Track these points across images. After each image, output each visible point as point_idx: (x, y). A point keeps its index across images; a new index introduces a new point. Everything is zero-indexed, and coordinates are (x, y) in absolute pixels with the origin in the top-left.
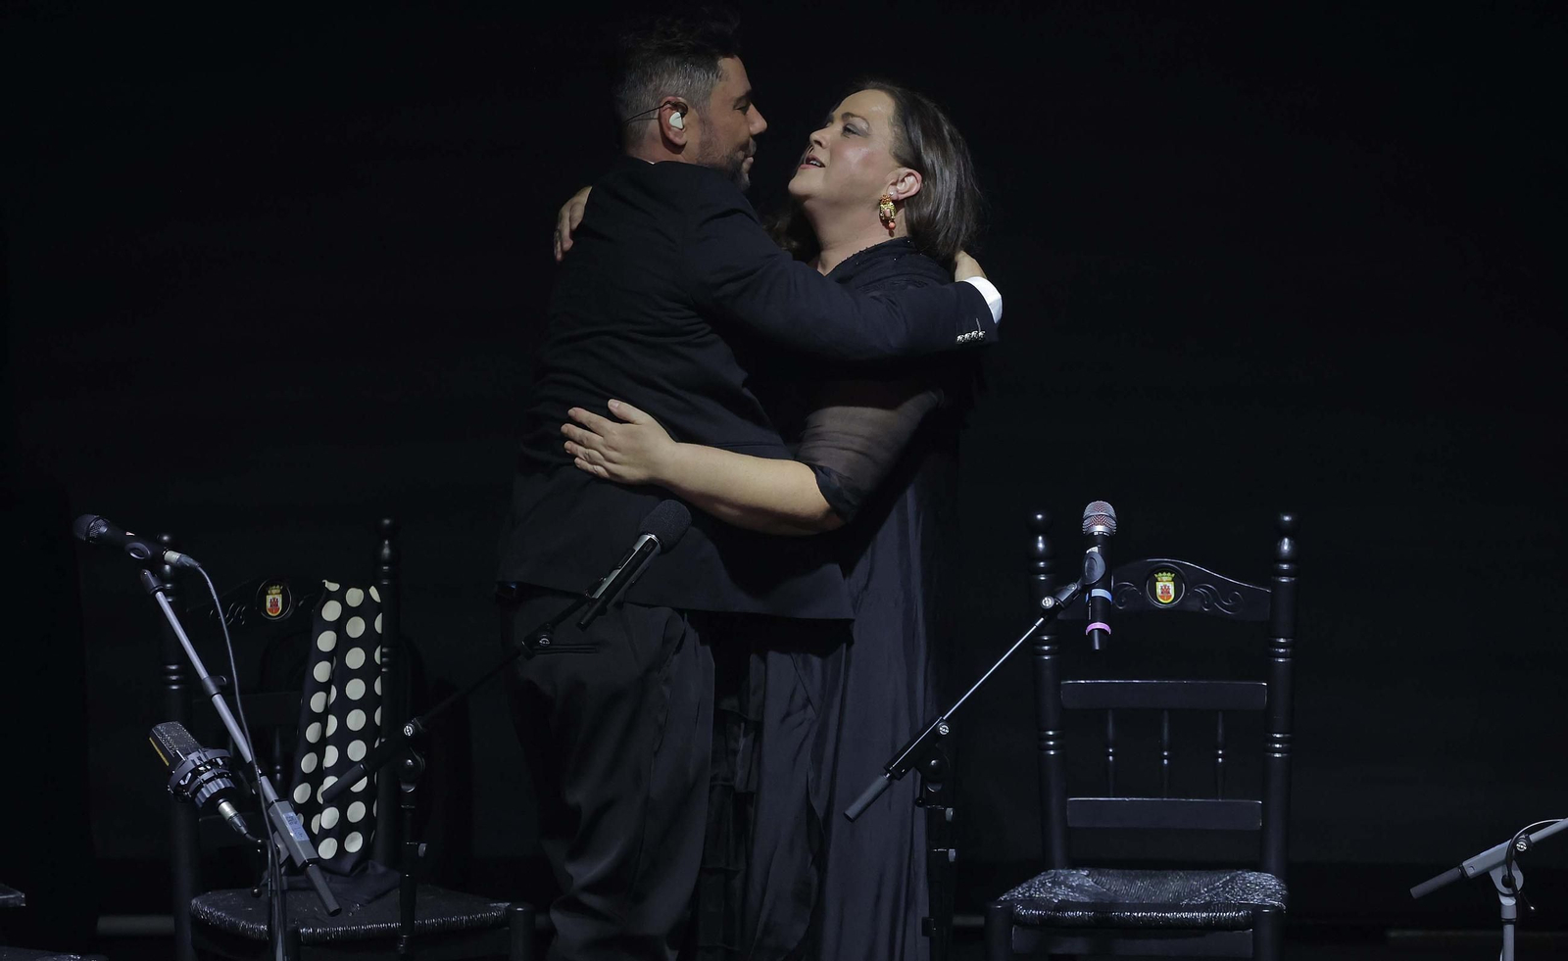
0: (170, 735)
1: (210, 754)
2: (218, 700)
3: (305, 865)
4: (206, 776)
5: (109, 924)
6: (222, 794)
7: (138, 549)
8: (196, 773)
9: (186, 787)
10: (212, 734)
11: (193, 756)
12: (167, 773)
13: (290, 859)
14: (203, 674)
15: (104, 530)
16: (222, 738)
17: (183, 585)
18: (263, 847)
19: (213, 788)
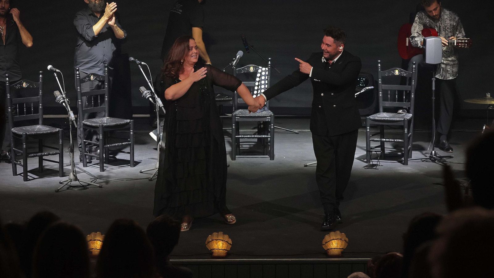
0: (142, 89)
1: (148, 91)
2: (149, 84)
3: (161, 107)
4: (148, 94)
5: (134, 116)
6: (150, 97)
7: (138, 62)
8: (146, 94)
9: (145, 96)
10: (148, 88)
11: (146, 91)
12: (142, 94)
13: (159, 106)
14: (147, 80)
15: (133, 59)
16: (150, 89)
17: (144, 67)
18: (156, 104)
19: (149, 96)
